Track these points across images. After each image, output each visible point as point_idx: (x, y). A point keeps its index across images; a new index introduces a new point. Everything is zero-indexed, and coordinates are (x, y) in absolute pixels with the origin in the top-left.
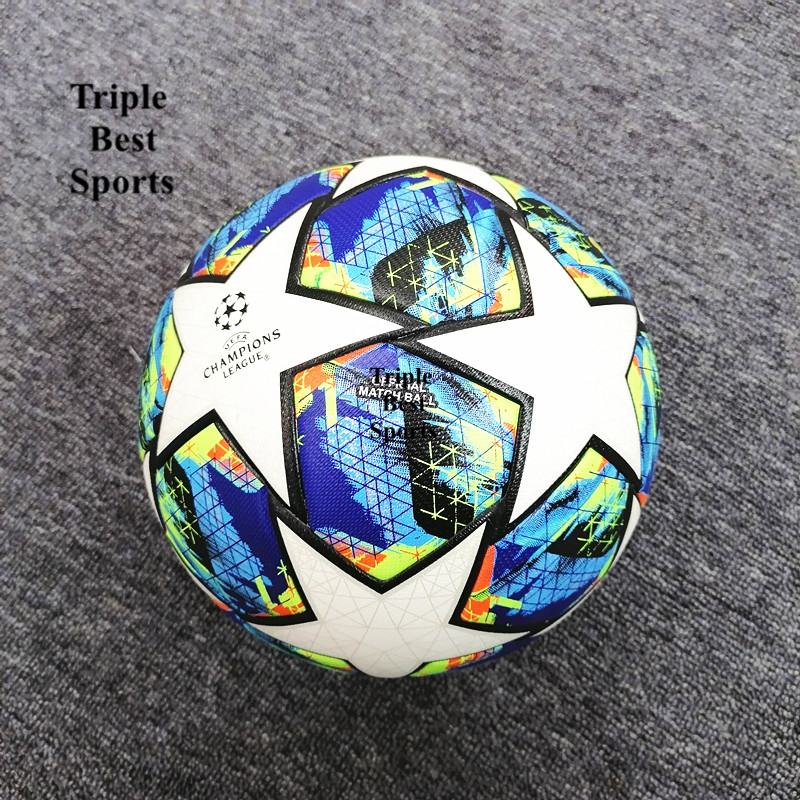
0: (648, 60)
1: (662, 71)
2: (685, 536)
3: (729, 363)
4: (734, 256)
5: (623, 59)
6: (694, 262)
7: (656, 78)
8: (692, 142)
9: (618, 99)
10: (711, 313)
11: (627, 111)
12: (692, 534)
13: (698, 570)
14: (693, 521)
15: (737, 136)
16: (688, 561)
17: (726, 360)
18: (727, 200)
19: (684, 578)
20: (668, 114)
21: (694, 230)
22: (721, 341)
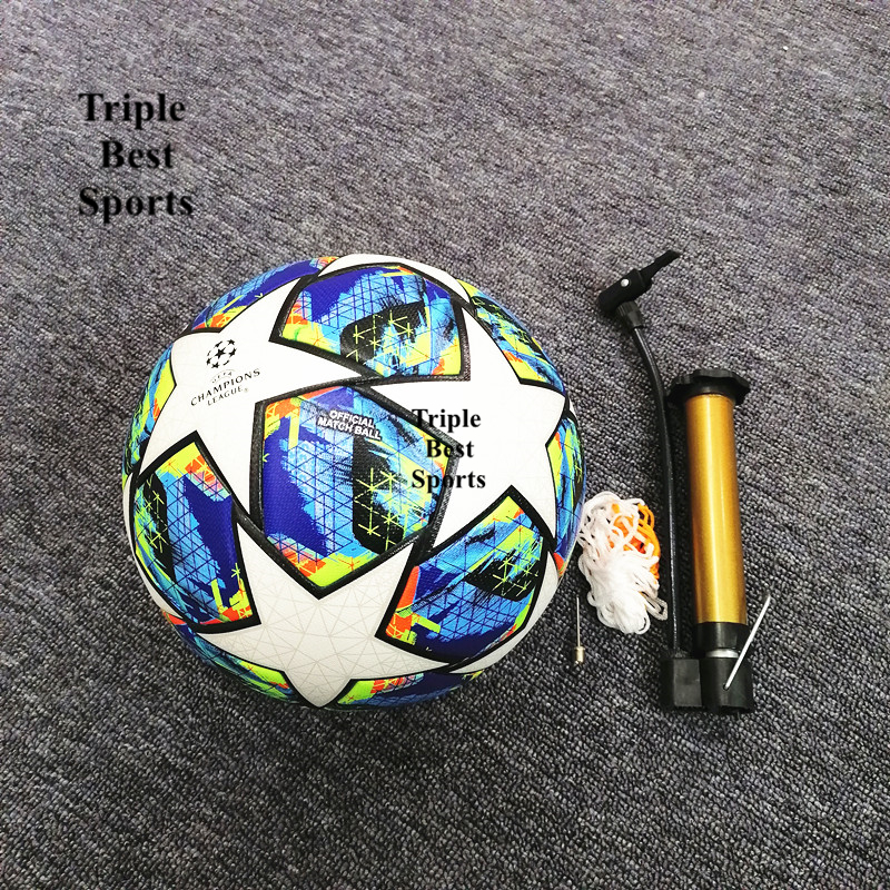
0: (730, 303)
1: (744, 313)
2: (794, 768)
3: (825, 590)
4: (823, 487)
5: (708, 301)
6: (784, 492)
7: (739, 320)
8: (775, 379)
9: (704, 338)
10: (805, 541)
11: (713, 348)
12: (801, 766)
13: (809, 805)
14: (801, 752)
15: (818, 375)
16: (799, 794)
17: (823, 589)
18: (812, 434)
19: (796, 813)
20: (752, 353)
21: (783, 461)
22: (815, 569)
